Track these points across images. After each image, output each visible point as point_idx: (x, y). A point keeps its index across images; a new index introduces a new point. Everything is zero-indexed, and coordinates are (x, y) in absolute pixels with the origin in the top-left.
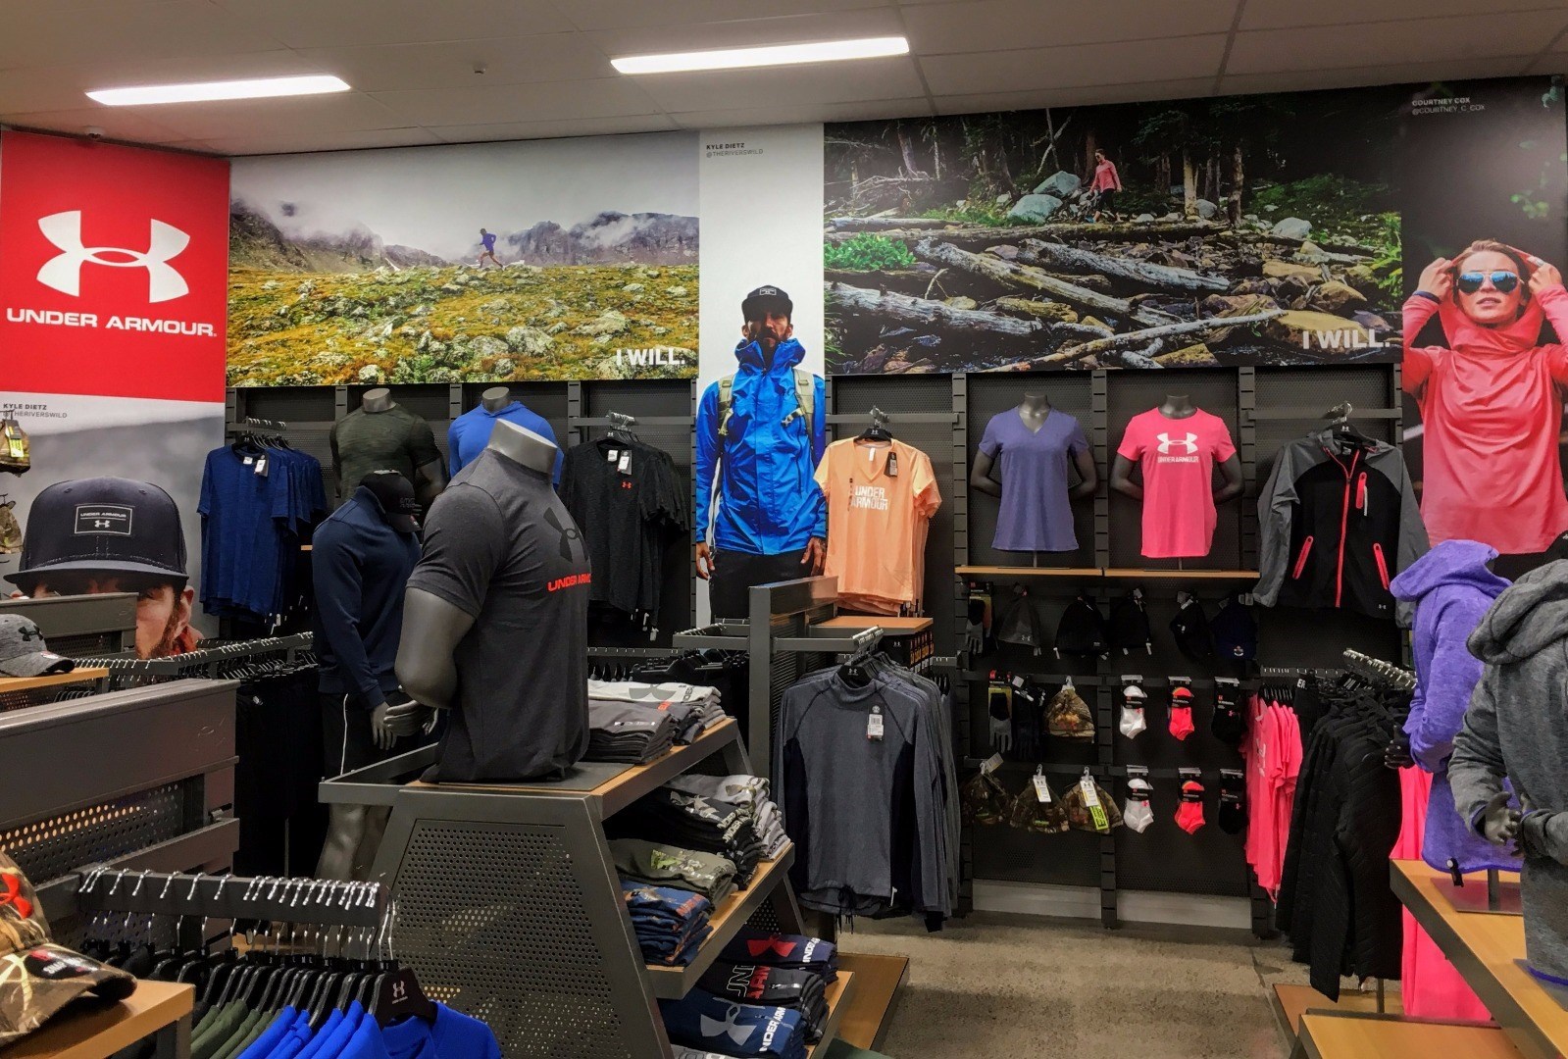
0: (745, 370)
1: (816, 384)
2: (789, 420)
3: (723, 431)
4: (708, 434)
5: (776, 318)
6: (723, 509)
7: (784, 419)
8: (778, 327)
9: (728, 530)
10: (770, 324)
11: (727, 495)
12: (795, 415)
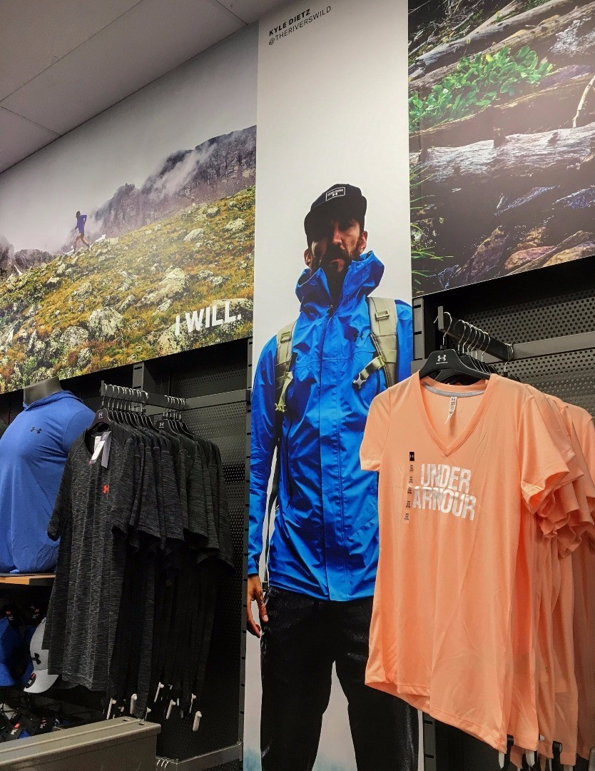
0: (308, 313)
1: (399, 316)
2: (362, 378)
3: (280, 406)
4: (264, 412)
5: (345, 228)
6: (280, 524)
7: (356, 378)
8: (348, 240)
9: (283, 558)
10: (337, 240)
11: (285, 503)
12: (371, 369)
